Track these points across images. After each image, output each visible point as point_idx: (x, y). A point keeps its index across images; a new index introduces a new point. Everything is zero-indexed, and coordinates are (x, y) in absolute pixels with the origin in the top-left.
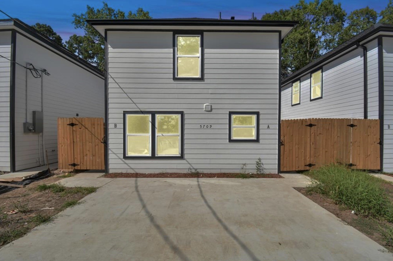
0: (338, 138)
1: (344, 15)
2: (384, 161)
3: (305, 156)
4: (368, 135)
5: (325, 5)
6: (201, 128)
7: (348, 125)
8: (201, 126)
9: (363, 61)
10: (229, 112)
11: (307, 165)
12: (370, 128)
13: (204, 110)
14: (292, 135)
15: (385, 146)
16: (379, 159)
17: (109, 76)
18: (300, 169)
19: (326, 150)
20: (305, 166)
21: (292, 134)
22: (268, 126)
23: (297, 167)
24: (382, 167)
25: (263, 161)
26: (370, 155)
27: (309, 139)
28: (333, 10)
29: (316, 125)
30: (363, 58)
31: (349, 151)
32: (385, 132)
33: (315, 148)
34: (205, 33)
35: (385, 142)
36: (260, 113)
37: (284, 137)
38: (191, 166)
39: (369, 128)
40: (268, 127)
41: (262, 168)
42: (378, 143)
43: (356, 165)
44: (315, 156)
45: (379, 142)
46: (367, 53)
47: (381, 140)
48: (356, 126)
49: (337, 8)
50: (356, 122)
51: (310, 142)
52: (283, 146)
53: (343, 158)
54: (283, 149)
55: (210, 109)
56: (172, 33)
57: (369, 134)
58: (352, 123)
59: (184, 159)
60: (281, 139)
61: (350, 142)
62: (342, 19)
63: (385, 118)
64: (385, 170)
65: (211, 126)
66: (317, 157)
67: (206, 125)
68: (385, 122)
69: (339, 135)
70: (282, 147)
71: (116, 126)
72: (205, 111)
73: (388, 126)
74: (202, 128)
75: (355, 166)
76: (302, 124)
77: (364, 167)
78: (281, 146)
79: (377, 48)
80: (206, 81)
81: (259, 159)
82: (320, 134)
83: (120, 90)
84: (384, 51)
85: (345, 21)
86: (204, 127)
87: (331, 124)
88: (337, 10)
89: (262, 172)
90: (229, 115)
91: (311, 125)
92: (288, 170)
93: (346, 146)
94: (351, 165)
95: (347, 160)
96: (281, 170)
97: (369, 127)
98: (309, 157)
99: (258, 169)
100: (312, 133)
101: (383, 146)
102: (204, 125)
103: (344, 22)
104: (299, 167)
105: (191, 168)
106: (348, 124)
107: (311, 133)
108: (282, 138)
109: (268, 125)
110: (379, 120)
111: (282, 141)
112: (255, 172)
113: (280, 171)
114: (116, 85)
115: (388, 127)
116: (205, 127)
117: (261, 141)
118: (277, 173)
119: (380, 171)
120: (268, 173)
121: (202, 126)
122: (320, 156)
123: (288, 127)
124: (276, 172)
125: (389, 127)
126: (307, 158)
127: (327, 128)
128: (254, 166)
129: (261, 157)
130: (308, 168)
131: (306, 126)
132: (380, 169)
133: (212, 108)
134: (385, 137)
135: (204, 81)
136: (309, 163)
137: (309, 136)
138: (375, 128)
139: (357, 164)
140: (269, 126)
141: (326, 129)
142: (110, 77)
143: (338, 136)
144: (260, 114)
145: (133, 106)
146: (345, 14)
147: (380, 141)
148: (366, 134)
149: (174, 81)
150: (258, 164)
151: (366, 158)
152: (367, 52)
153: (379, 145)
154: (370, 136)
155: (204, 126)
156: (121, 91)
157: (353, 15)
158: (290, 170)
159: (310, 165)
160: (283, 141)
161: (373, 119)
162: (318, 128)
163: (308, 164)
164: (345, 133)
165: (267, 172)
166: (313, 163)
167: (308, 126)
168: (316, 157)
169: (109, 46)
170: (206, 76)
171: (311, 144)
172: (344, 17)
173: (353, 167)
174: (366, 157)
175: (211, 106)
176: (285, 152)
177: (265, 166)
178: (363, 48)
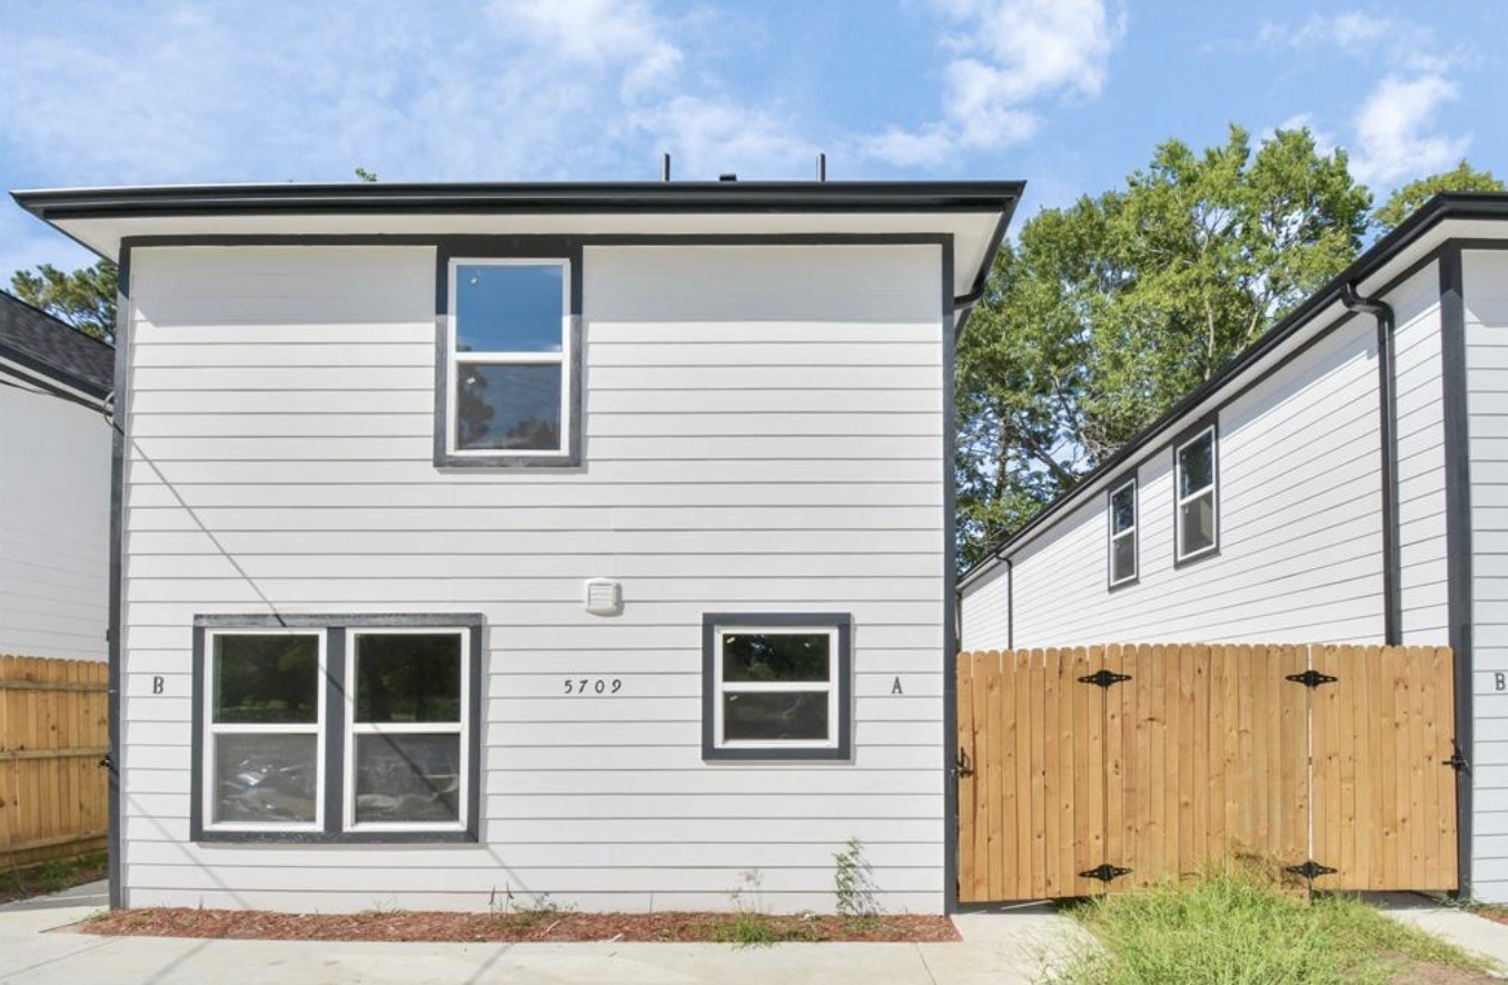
0: (1240, 739)
1: (1362, 205)
2: (1479, 847)
3: (1080, 831)
4: (1397, 725)
5: (1274, 161)
6: (568, 692)
7: (1289, 678)
8: (567, 683)
9: (1376, 375)
10: (706, 616)
11: (1091, 874)
12: (1406, 687)
13: (585, 605)
14: (1015, 726)
15: (1480, 777)
16: (1450, 839)
17: (134, 455)
18: (1055, 892)
19: (1184, 798)
20: (1083, 875)
21: (1011, 722)
22: (897, 681)
23: (1041, 883)
24: (1469, 880)
25: (867, 855)
26: (1404, 821)
27: (1096, 745)
28: (1309, 180)
29: (1128, 678)
30: (1376, 361)
31: (1298, 803)
32: (1480, 706)
33: (1128, 790)
34: (587, 249)
35: (1480, 754)
36: (857, 622)
37: (975, 733)
38: (513, 875)
39: (1401, 686)
40: (897, 685)
41: (864, 887)
42: (1445, 763)
43: (1334, 871)
44: (1130, 828)
45: (1452, 757)
46: (1396, 332)
47: (1461, 748)
48: (1334, 679)
49: (1332, 175)
50: (1330, 659)
51: (1104, 762)
52: (971, 778)
53: (1268, 836)
54: (971, 793)
55: (609, 605)
56: (434, 248)
57: (1399, 717)
58: (1310, 669)
59: (485, 846)
60: (960, 745)
61: (1306, 762)
62: (1351, 222)
63: (1480, 637)
64: (1481, 892)
65: (617, 685)
66: (1137, 831)
67: (592, 680)
68: (1480, 660)
69: (1246, 724)
70: (965, 784)
71: (161, 685)
72: (589, 611)
73: (1497, 675)
74: (575, 692)
75: (1330, 877)
76: (1061, 672)
77: (1377, 879)
78: (960, 780)
79: (1438, 304)
80: (595, 471)
81: (850, 844)
82: (1151, 719)
83: (183, 519)
84: (1469, 316)
85: (1367, 231)
86: (581, 690)
87: (1204, 673)
88: (1329, 181)
89: (866, 908)
90: (704, 630)
91: (1104, 679)
92: (998, 897)
93: (1285, 777)
94: (1310, 870)
95: (1290, 847)
96: (964, 898)
97: (1397, 683)
98: (1100, 832)
99: (844, 893)
100: (1113, 717)
101: (1469, 774)
102: (584, 678)
103: (1363, 233)
104: (1049, 883)
105: (514, 887)
106: (1290, 674)
107: (1109, 714)
108: (964, 740)
109: (895, 676)
110: (1451, 651)
111: (963, 755)
112: (828, 906)
113: (956, 902)
114: (164, 496)
115: (1498, 682)
116: (590, 689)
117: (861, 755)
118: (941, 912)
119: (1458, 896)
120: (893, 912)
121: (576, 685)
122: (1153, 827)
123: (991, 687)
124: (936, 905)
125: (1500, 682)
126: (1092, 836)
127: (1187, 690)
128: (829, 880)
129: (864, 831)
130: (1094, 887)
131: (1081, 680)
132: (1455, 887)
133: (624, 598)
134: (1480, 730)
135: (585, 472)
136: (1101, 863)
137: (1096, 729)
138: (1428, 688)
139: (1344, 867)
140: (900, 681)
141: (1181, 695)
142: (140, 457)
143: (1242, 728)
144: (856, 625)
145: (241, 590)
146: (1365, 198)
147: (1457, 750)
148: (1384, 720)
149: (442, 472)
150: (844, 865)
151: (1387, 834)
152: (1392, 328)
153: (1450, 772)
154: (1403, 729)
155: (585, 682)
156: (188, 522)
157: (1403, 203)
158: (1007, 898)
159: (1105, 873)
160: (969, 752)
161: (1421, 646)
162: (1143, 693)
163: (1094, 866)
164: (1276, 717)
165: (889, 906)
166: (1120, 860)
167: (1089, 680)
168: (1133, 833)
169: (139, 315)
170: (593, 450)
171: (1110, 766)
172: (1362, 212)
173: (1320, 882)
174: (1385, 830)
175: (619, 588)
176: (979, 810)
177: (878, 879)
178: (1375, 313)
